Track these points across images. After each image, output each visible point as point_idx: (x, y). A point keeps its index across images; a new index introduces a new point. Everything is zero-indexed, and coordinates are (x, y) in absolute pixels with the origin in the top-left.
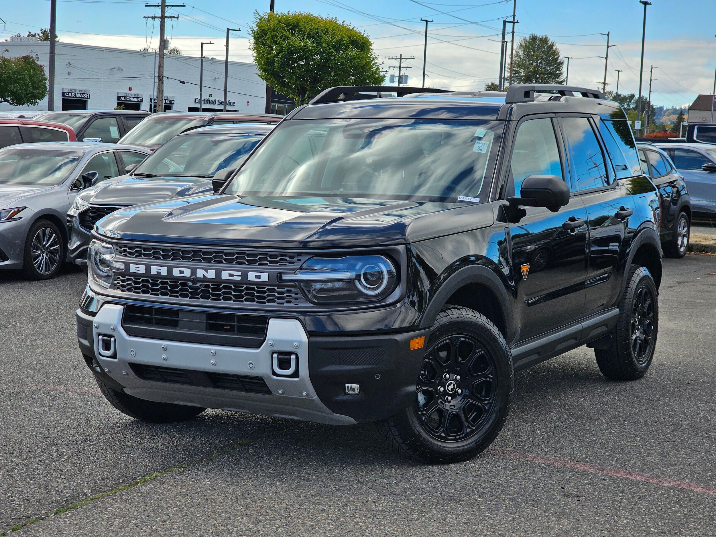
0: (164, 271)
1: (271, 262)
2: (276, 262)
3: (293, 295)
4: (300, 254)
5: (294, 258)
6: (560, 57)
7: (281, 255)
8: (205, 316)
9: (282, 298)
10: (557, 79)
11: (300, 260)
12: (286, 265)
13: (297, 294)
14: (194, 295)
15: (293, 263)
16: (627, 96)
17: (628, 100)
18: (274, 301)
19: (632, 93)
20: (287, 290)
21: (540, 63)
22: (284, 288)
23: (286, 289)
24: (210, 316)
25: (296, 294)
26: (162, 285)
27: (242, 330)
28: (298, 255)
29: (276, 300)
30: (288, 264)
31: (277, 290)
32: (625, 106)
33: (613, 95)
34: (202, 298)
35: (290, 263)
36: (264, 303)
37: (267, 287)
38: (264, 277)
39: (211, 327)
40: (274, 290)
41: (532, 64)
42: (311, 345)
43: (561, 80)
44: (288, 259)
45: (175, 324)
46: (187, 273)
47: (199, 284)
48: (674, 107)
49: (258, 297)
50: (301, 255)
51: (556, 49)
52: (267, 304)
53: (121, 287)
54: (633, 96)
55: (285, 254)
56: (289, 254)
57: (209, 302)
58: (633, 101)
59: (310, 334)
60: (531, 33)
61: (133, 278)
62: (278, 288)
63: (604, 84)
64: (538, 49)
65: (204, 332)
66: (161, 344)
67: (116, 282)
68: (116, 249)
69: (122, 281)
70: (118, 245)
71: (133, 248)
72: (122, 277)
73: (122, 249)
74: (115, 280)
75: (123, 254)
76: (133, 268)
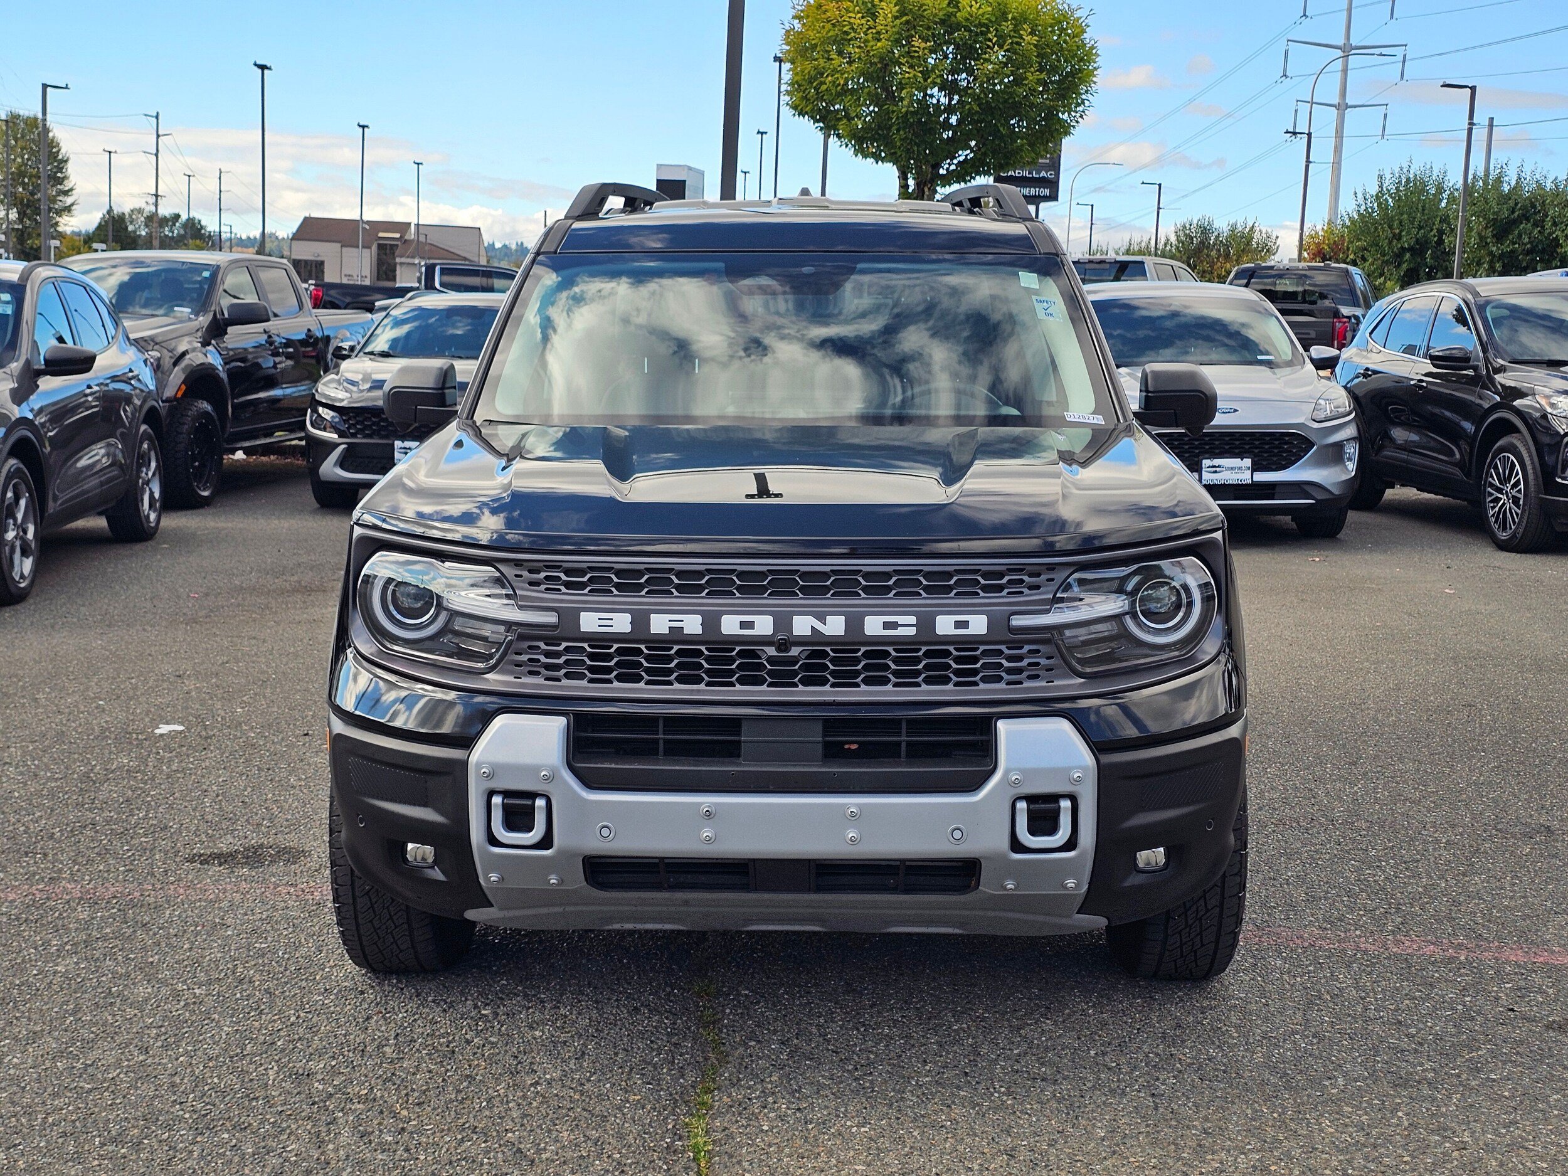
0: (692, 625)
1: (986, 588)
2: (1000, 588)
3: (1043, 661)
4: (1051, 567)
5: (1039, 575)
6: (63, 151)
7: (1011, 571)
8: (819, 727)
9: (1019, 671)
10: (59, 187)
11: (1052, 580)
12: (1022, 592)
13: (1052, 658)
14: (783, 679)
15: (1038, 587)
16: (168, 216)
17: (170, 223)
18: (999, 679)
19: (176, 212)
20: (1030, 651)
21: (28, 160)
22: (1021, 648)
23: (1027, 648)
24: (835, 724)
25: (1048, 658)
26: (682, 659)
28: (1048, 569)
29: (1003, 674)
30: (1026, 591)
31: (1007, 651)
32: (167, 233)
33: (145, 215)
34: (804, 684)
35: (1030, 588)
36: (975, 684)
37: (982, 648)
38: (978, 625)
39: (833, 752)
40: (1000, 653)
41: (14, 160)
42: (1102, 771)
43: (66, 189)
44: (1026, 578)
45: (732, 751)
46: (764, 625)
47: (795, 651)
48: (239, 236)
49: (958, 673)
50: (1053, 569)
51: (54, 137)
52: (982, 686)
53: (543, 670)
54: (177, 216)
55: (1019, 570)
56: (1028, 568)
58: (177, 224)
59: (1097, 747)
60: (9, 109)
61: (585, 645)
62: (1008, 648)
63: (157, 196)
64: (23, 137)
65: (820, 766)
66: (700, 804)
67: (525, 658)
68: (517, 576)
69: (548, 654)
70: (522, 565)
71: (581, 572)
72: (547, 644)
73: (543, 575)
74: (517, 654)
75: (543, 587)
76: (589, 622)
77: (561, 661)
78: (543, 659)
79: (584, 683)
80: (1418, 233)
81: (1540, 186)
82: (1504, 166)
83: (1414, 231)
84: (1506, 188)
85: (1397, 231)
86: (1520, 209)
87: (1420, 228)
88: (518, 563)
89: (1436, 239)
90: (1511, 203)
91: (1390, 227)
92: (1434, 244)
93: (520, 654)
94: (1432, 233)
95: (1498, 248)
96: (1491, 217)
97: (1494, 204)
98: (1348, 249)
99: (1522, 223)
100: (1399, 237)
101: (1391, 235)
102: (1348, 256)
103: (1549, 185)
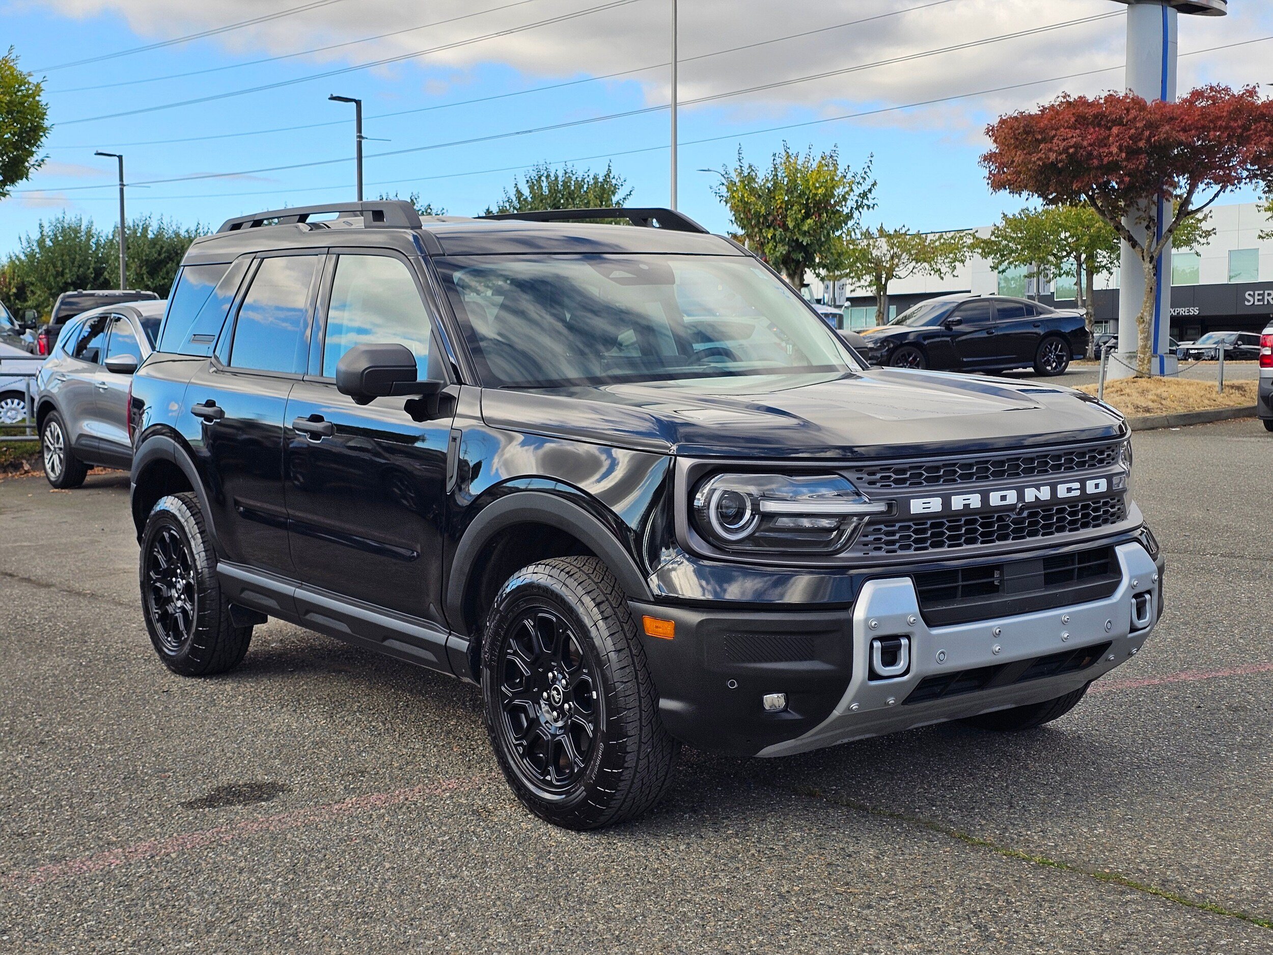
1: (1098, 461)
2: (1103, 461)
3: (1121, 507)
7: (1107, 448)
14: (1019, 534)
15: (1114, 458)
18: (1108, 520)
20: (1117, 501)
22: (1115, 499)
24: (1048, 561)
25: (1122, 504)
26: (967, 527)
27: (1083, 575)
29: (1109, 517)
30: (1111, 461)
31: (1110, 502)
34: (1029, 536)
36: (1100, 525)
37: (1102, 501)
47: (1025, 513)
49: (1093, 519)
53: (884, 546)
55: (1110, 447)
57: (1039, 540)
61: (913, 524)
62: (1111, 500)
67: (871, 538)
68: (858, 479)
69: (888, 534)
70: (862, 470)
71: (904, 471)
72: (886, 526)
73: (878, 476)
74: (864, 536)
75: (879, 485)
76: (917, 506)
77: (897, 536)
78: (885, 538)
79: (912, 552)
80: (78, 271)
81: (177, 235)
82: (148, 219)
83: (75, 269)
84: (150, 235)
85: (61, 269)
86: (165, 252)
87: (80, 266)
88: (859, 469)
89: (93, 276)
90: (158, 247)
91: (55, 266)
92: (91, 279)
93: (867, 536)
94: (89, 271)
95: (152, 283)
96: (144, 258)
97: (146, 248)
98: (10, 284)
99: (168, 263)
100: (62, 274)
101: (55, 273)
102: (10, 290)
103: (183, 233)
